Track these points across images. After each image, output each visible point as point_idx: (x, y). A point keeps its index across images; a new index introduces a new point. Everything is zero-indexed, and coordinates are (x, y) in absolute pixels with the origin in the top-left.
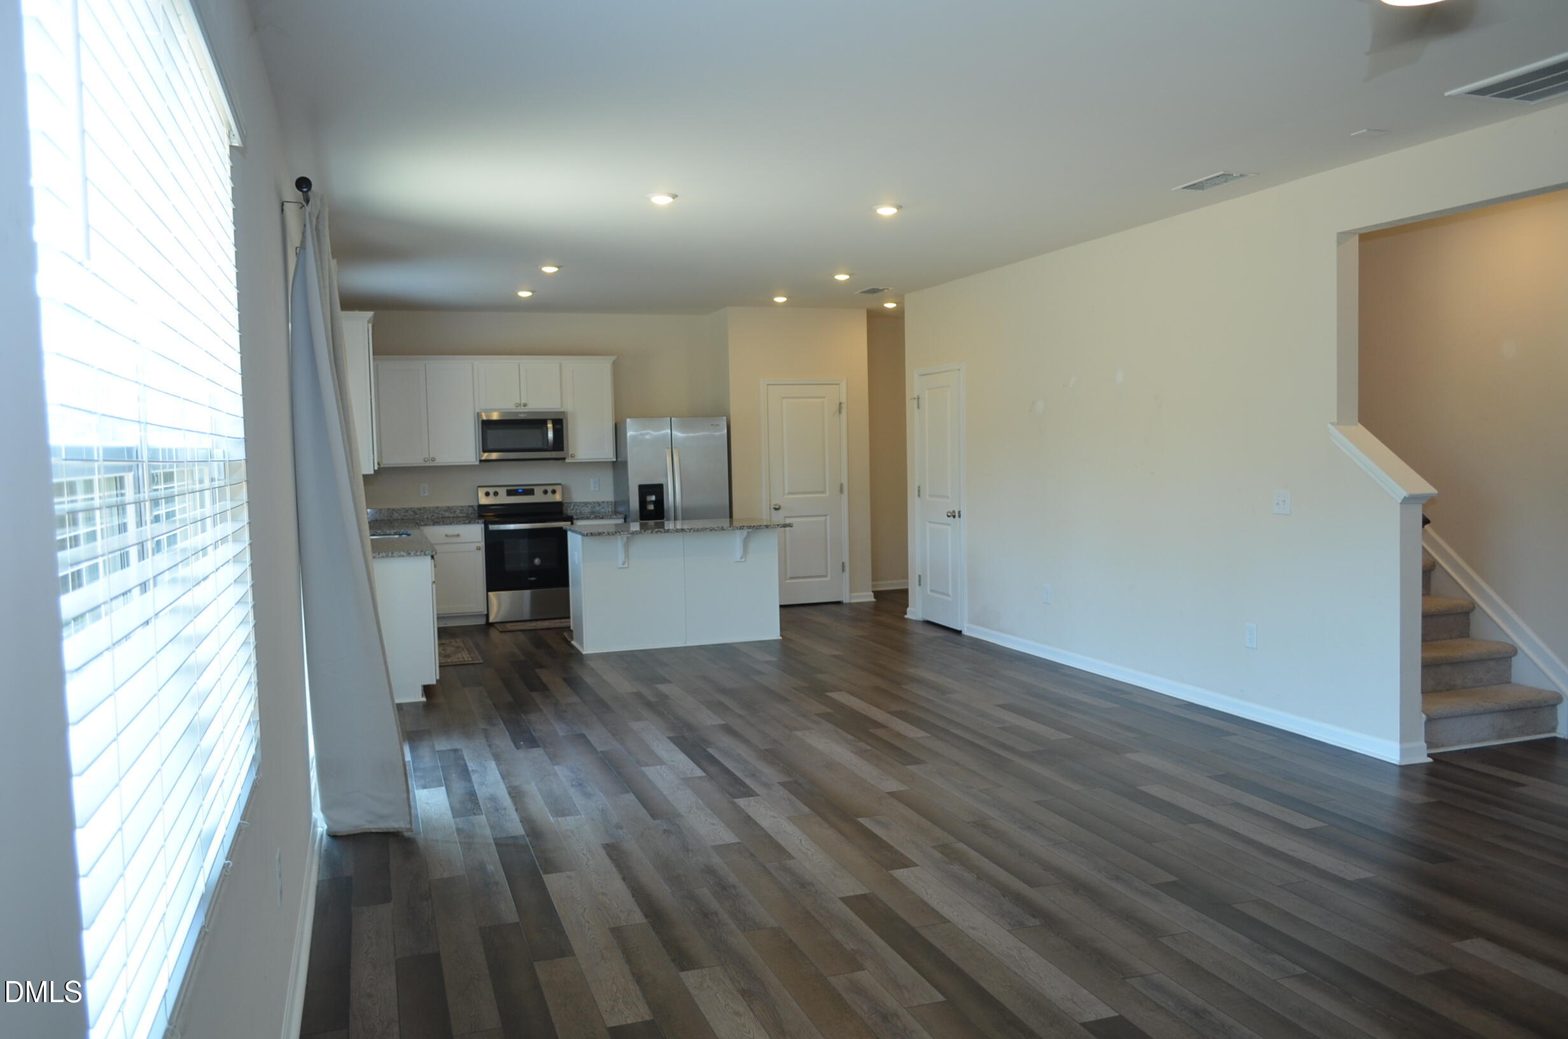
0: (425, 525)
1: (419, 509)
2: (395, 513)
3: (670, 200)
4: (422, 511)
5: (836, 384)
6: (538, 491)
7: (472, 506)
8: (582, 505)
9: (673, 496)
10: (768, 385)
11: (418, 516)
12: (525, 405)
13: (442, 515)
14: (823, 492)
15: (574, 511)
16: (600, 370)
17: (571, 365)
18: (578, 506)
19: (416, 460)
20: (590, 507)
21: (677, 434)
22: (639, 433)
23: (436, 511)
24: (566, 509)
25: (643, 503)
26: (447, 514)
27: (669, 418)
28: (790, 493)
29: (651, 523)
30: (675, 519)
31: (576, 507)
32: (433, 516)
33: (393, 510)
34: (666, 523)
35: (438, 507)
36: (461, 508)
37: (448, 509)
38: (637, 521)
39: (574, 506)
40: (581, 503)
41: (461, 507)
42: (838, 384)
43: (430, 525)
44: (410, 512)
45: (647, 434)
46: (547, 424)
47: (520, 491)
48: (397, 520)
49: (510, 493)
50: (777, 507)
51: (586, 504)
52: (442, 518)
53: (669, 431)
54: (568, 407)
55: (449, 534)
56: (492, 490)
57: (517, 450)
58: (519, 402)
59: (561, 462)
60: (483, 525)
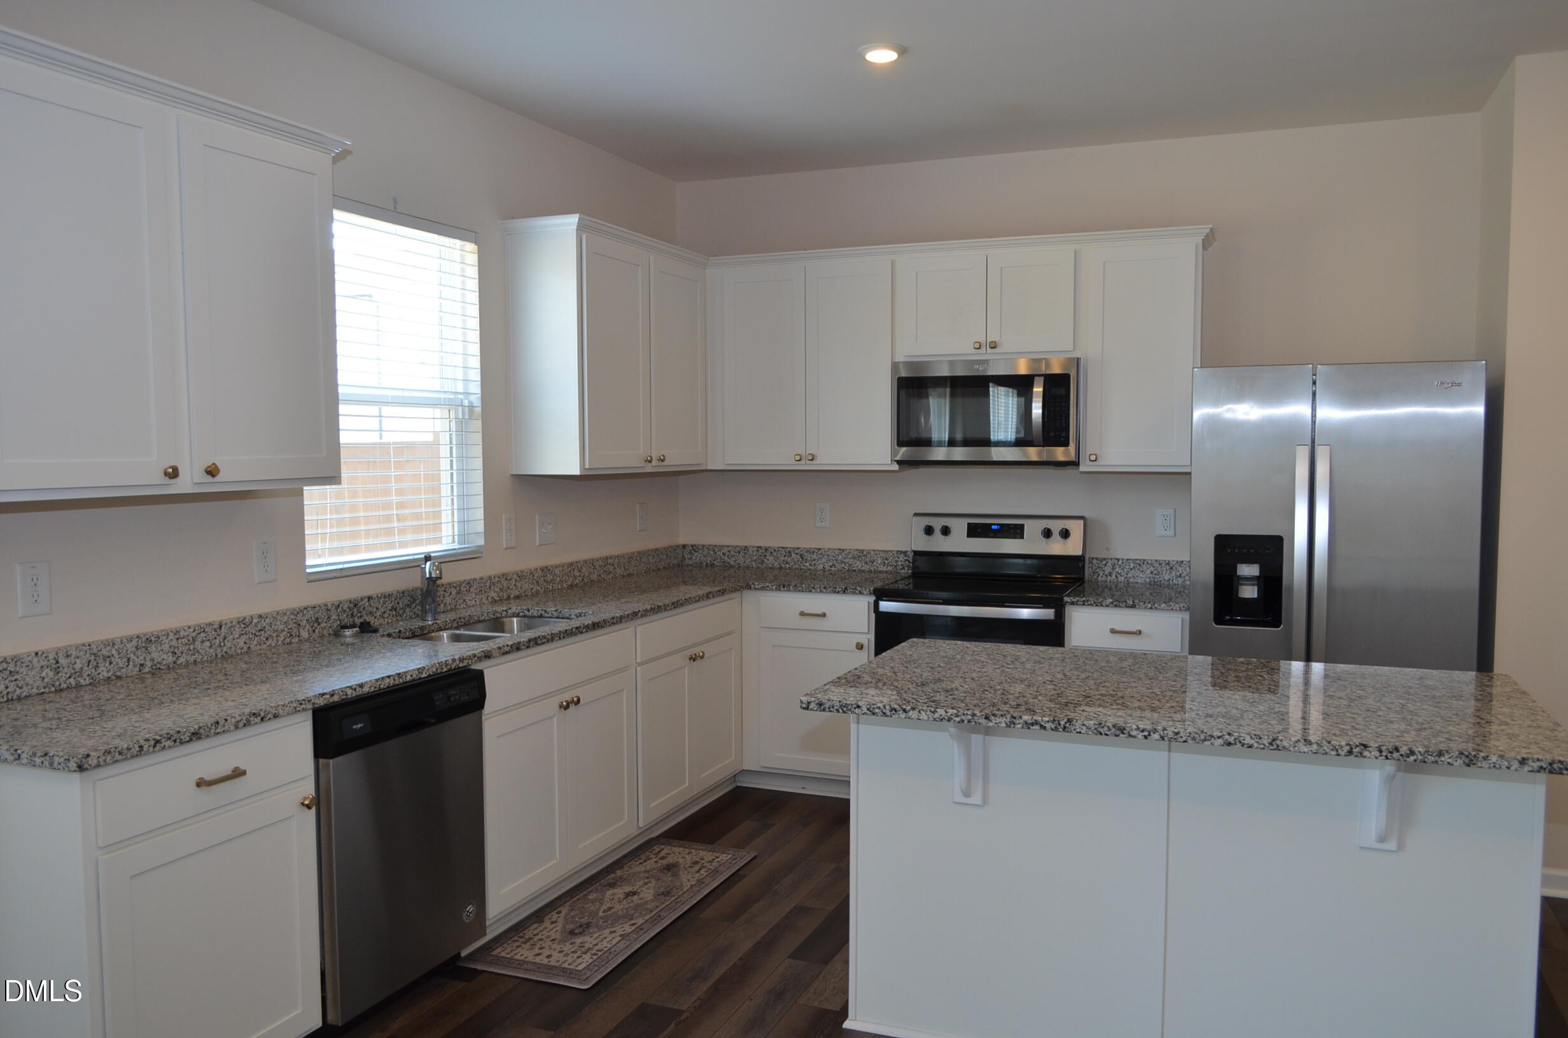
1: (809, 551)
4: (815, 556)
6: (1032, 528)
7: (905, 553)
11: (808, 564)
12: (994, 346)
13: (850, 565)
15: (1111, 580)
16: (1169, 260)
17: (1101, 251)
18: (1121, 569)
19: (780, 457)
21: (1330, 413)
22: (1224, 408)
23: (840, 558)
24: (1095, 573)
25: (1225, 581)
26: (858, 565)
27: (1311, 369)
32: (834, 565)
33: (767, 550)
35: (843, 550)
36: (883, 555)
37: (862, 554)
39: (1112, 568)
41: (884, 551)
44: (794, 555)
45: (1244, 410)
46: (1032, 386)
47: (994, 527)
48: (772, 568)
49: (975, 531)
51: (1140, 564)
53: (1308, 407)
54: (1089, 350)
55: (806, 611)
56: (938, 524)
57: (966, 443)
58: (982, 339)
59: (1069, 472)
60: (872, 598)
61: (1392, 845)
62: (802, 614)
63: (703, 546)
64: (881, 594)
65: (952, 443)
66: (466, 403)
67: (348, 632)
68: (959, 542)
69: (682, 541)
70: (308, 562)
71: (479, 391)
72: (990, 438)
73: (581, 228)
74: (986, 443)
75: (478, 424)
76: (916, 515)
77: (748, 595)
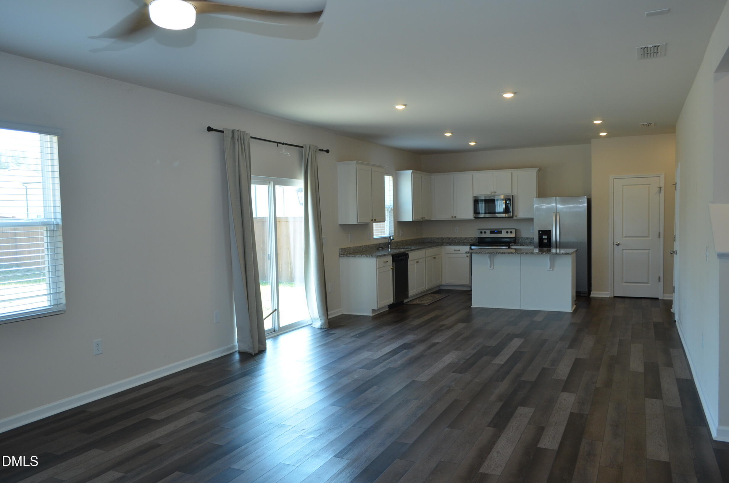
0: (446, 245)
1: (454, 238)
2: (444, 240)
3: (404, 107)
4: (455, 239)
5: (659, 177)
6: (504, 232)
7: (476, 238)
8: (526, 239)
9: (555, 235)
10: (614, 179)
11: (453, 241)
12: (495, 193)
13: (463, 241)
14: (648, 237)
15: (522, 242)
16: (531, 175)
17: (517, 173)
18: (523, 239)
19: (448, 217)
20: (529, 240)
21: (559, 206)
22: (539, 205)
23: (461, 239)
24: (518, 241)
25: (541, 239)
26: (465, 241)
27: (555, 198)
28: (626, 237)
29: (546, 249)
30: (556, 248)
31: (523, 240)
32: (459, 241)
33: (444, 238)
34: (552, 249)
35: (462, 238)
36: (471, 238)
37: (466, 239)
38: (537, 248)
39: (522, 240)
40: (525, 238)
42: (660, 177)
43: (448, 245)
44: (450, 239)
45: (543, 205)
47: (496, 231)
48: (445, 242)
49: (492, 232)
50: (617, 244)
51: (527, 238)
52: (463, 242)
53: (555, 205)
54: (515, 193)
55: (456, 249)
56: (483, 231)
57: (489, 213)
58: (492, 191)
59: (511, 218)
60: (470, 246)
61: (552, 269)
62: (455, 250)
63: (429, 238)
64: (472, 245)
65: (485, 213)
66: (390, 207)
67: (380, 249)
68: (488, 235)
69: (423, 237)
70: (374, 236)
71: (393, 205)
72: (495, 211)
73: (412, 173)
74: (495, 213)
75: (393, 211)
76: (478, 229)
77: (443, 247)
